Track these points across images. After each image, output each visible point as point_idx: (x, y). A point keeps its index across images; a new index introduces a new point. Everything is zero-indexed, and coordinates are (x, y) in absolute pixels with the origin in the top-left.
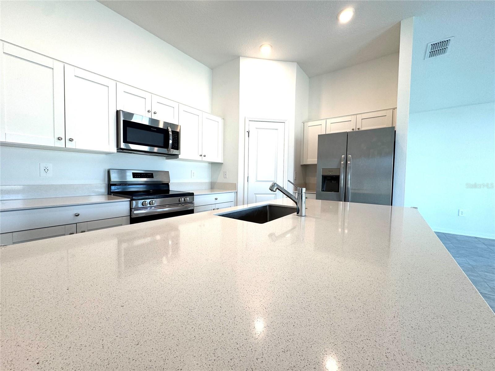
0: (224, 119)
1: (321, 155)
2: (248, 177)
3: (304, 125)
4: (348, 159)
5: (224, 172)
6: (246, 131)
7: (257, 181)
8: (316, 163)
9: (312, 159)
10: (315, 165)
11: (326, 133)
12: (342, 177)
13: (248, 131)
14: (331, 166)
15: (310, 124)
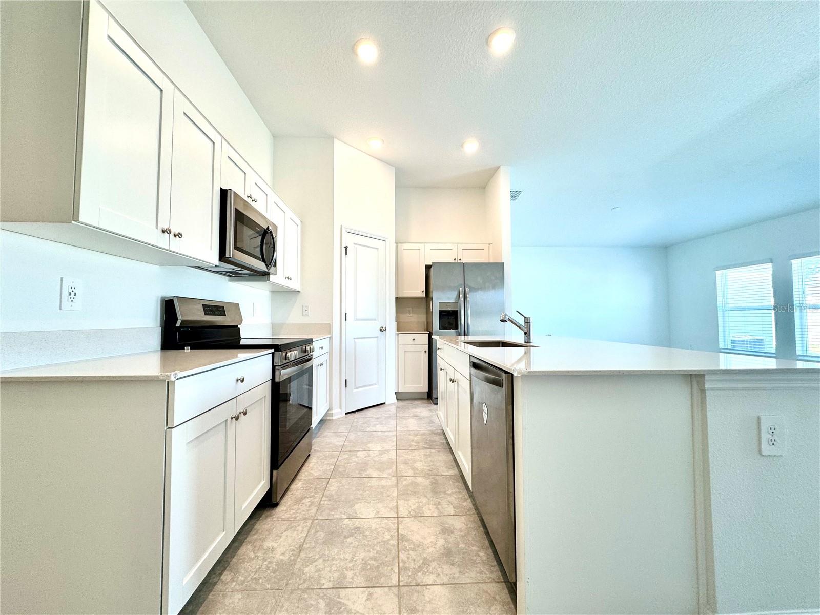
15: (406, 246)
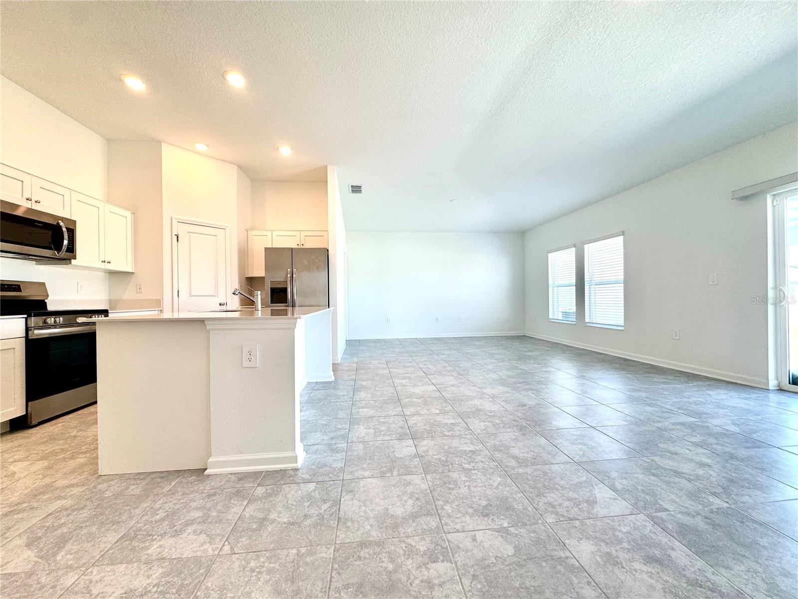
0: (134, 213)
1: (268, 268)
2: (178, 291)
3: (247, 233)
4: (294, 273)
5: (136, 285)
6: (174, 234)
7: (191, 296)
8: (264, 276)
9: (259, 271)
10: (264, 277)
11: (273, 247)
12: (289, 290)
13: (177, 234)
14: (279, 277)
15: (255, 233)
